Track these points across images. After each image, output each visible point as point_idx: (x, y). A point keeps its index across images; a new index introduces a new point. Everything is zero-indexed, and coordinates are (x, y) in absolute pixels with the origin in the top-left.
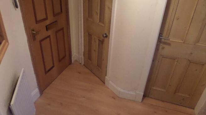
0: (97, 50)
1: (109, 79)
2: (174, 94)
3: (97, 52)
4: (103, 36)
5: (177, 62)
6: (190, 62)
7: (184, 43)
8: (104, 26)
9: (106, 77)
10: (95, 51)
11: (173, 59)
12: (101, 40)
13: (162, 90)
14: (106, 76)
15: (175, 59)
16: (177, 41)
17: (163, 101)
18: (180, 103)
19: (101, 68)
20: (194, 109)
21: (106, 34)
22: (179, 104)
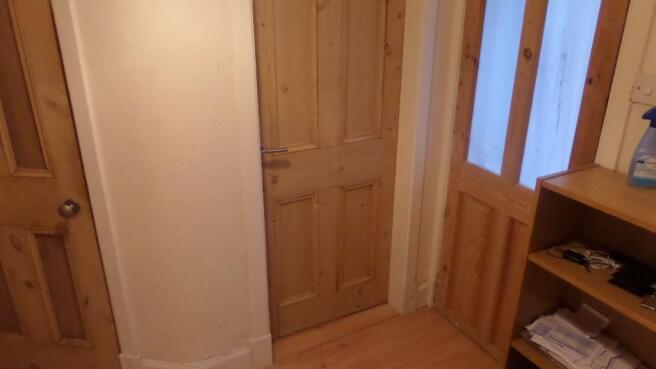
0: (41, 279)
1: (138, 357)
2: (337, 289)
3: (44, 288)
4: (61, 212)
5: (318, 203)
6: (344, 189)
7: (318, 148)
8: (50, 176)
9: (121, 355)
10: (29, 285)
11: (306, 199)
12: (52, 233)
13: (308, 296)
14: (120, 352)
15: (309, 199)
16: (303, 148)
17: (318, 326)
18: (357, 306)
19: (83, 336)
20: (386, 302)
21: (68, 203)
22: (356, 310)
